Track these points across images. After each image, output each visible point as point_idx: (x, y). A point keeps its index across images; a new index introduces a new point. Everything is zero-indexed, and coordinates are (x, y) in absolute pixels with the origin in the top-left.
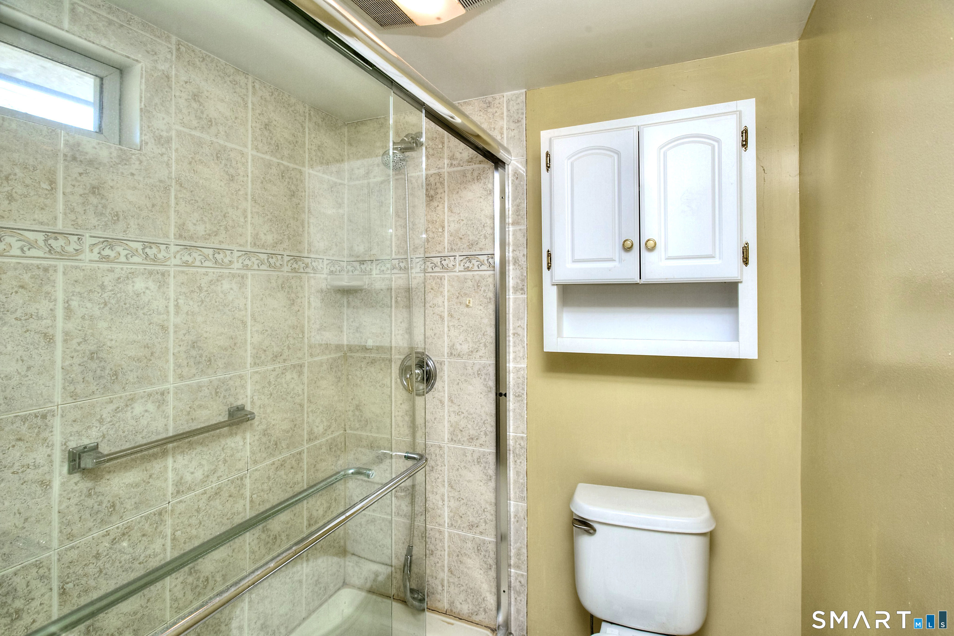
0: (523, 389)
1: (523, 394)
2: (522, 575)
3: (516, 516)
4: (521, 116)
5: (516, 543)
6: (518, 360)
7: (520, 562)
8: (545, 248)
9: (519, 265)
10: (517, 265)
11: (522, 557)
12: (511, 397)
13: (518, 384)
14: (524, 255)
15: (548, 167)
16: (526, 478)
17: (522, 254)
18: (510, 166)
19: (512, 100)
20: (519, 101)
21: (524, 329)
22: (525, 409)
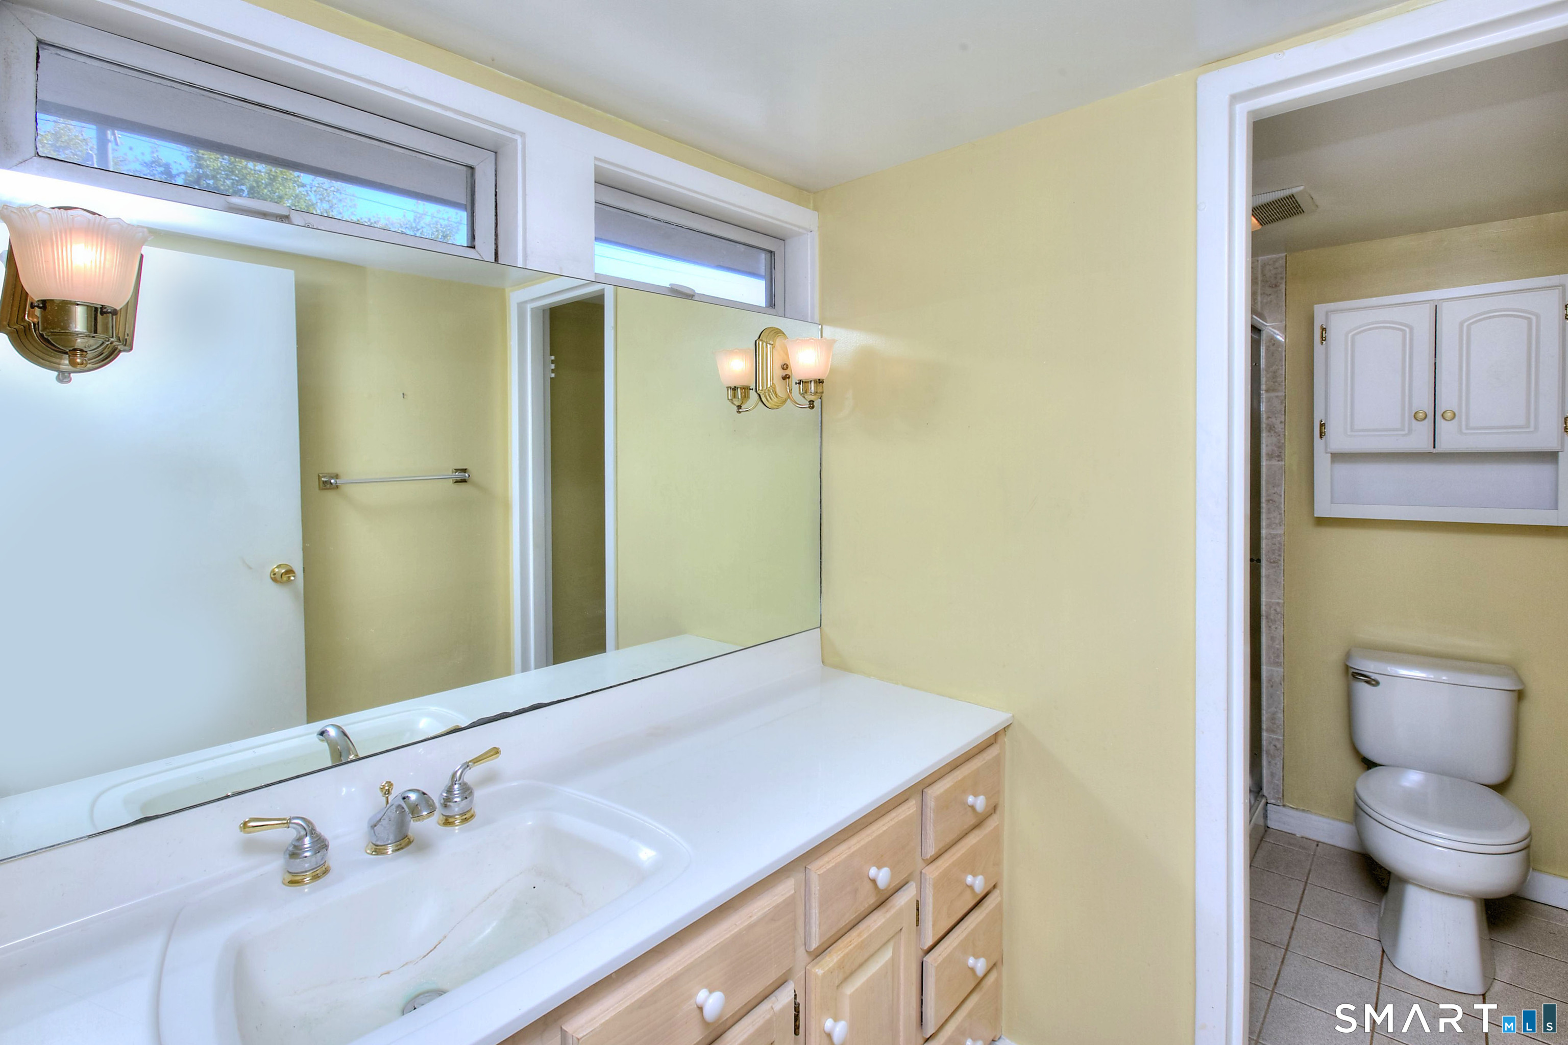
0: (1280, 555)
1: (1280, 560)
2: (1278, 740)
3: (1269, 681)
4: (1280, 281)
5: (1269, 707)
6: (1273, 526)
7: (1275, 726)
8: (1318, 416)
9: (1275, 432)
10: (1273, 432)
11: (1277, 722)
12: (1264, 563)
13: (1274, 550)
14: (1281, 422)
15: (1323, 339)
16: (1282, 643)
17: (1278, 421)
18: (1264, 332)
19: (1268, 264)
20: (1277, 265)
21: (1281, 496)
22: (1282, 575)
